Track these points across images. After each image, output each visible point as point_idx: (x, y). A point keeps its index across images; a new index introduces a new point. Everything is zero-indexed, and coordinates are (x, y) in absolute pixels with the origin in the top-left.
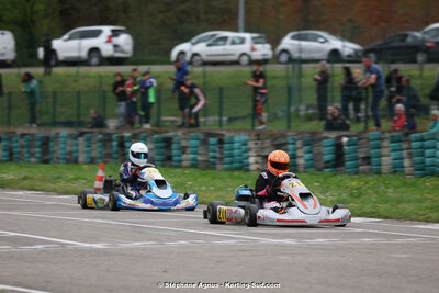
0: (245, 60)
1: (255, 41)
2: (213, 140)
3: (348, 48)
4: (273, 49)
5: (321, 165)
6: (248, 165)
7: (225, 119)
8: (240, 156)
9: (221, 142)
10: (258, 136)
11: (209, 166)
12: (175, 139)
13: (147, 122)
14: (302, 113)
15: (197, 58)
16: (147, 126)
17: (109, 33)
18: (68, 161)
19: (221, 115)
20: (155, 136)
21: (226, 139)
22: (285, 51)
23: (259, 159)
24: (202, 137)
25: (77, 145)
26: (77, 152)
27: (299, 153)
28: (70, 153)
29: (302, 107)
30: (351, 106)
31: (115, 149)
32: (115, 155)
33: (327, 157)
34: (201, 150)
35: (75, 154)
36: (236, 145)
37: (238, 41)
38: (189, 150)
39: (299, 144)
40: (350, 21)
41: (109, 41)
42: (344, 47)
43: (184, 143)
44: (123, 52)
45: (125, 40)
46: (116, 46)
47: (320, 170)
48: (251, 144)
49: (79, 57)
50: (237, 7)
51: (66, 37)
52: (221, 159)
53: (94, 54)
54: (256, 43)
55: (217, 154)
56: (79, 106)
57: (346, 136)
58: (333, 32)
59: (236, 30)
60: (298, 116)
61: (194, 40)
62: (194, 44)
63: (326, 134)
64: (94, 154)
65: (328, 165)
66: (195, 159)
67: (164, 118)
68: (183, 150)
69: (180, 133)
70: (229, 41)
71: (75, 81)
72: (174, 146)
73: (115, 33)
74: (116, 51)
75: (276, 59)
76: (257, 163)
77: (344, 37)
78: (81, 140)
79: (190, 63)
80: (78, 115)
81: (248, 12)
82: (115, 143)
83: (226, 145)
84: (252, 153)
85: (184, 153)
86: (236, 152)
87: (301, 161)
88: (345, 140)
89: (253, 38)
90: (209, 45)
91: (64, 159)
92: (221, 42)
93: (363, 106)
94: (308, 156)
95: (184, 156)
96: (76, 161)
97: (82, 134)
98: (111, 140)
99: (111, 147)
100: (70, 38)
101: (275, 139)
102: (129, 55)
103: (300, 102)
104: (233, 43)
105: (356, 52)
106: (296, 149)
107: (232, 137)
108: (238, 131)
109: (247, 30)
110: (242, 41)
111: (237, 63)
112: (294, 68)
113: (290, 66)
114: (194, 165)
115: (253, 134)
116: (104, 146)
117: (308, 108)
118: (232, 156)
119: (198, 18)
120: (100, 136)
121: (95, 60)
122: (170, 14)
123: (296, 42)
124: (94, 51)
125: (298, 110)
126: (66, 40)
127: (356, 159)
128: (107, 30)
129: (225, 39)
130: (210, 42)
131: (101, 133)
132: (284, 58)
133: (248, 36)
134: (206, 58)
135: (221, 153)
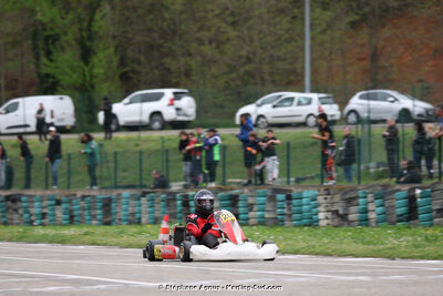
0: (312, 121)
1: (323, 101)
2: (281, 197)
3: (418, 107)
4: (341, 109)
5: (394, 219)
6: (318, 221)
7: (292, 179)
8: (310, 211)
9: (289, 198)
10: (328, 191)
11: (277, 222)
12: (241, 197)
13: (212, 181)
14: (372, 171)
15: (262, 120)
16: (213, 185)
17: (171, 96)
18: (130, 223)
19: (289, 177)
20: (220, 194)
21: (294, 194)
22: (353, 111)
23: (329, 215)
24: (269, 193)
25: (140, 206)
26: (140, 213)
27: (371, 207)
28: (133, 214)
29: (372, 164)
30: (423, 162)
31: (179, 208)
32: (179, 215)
33: (399, 211)
34: (269, 207)
35: (138, 215)
36: (305, 201)
37: (304, 101)
38: (255, 208)
39: (370, 197)
40: (420, 81)
41: (171, 104)
42: (414, 106)
43: (250, 200)
44: (185, 115)
45: (188, 104)
46: (178, 109)
47: (393, 223)
48: (321, 199)
49: (140, 122)
50: (303, 68)
51: (127, 100)
52: (290, 215)
53: (157, 117)
54: (323, 104)
55: (285, 211)
56: (141, 170)
57: (420, 188)
58: (403, 92)
59: (303, 91)
60: (368, 174)
61: (259, 102)
62: (259, 106)
63: (398, 187)
64: (157, 214)
65: (400, 218)
66: (263, 217)
67: (230, 180)
68: (250, 207)
69: (246, 190)
70: (295, 102)
71: (137, 145)
72: (240, 204)
73: (177, 96)
74: (178, 115)
75: (344, 120)
76: (327, 218)
77: (414, 96)
78: (144, 200)
79: (256, 126)
80: (141, 179)
81: (314, 72)
82: (179, 202)
83: (294, 201)
84: (321, 209)
85: (251, 210)
86: (305, 207)
87: (372, 216)
88: (418, 192)
89: (320, 99)
90: (274, 106)
91: (127, 220)
92: (286, 104)
93: (435, 162)
94: (379, 210)
95: (251, 214)
96: (139, 222)
97: (144, 194)
98: (175, 200)
99: (175, 206)
100: (131, 102)
101: (346, 193)
102: (192, 118)
103: (370, 161)
104: (300, 104)
105: (427, 111)
106: (367, 203)
107: (301, 193)
108: (307, 187)
109: (313, 90)
110: (309, 102)
111: (304, 124)
112: (363, 128)
113: (360, 126)
114: (262, 222)
115: (322, 189)
116: (168, 205)
117: (378, 165)
118: (300, 212)
119: (263, 79)
120: (164, 196)
121: (157, 125)
122: (233, 76)
123: (365, 102)
124: (156, 114)
125: (368, 168)
126: (126, 104)
127: (430, 211)
128: (169, 93)
129: (292, 99)
130: (275, 103)
131: (164, 193)
132: (352, 118)
133: (315, 96)
134: (271, 120)
135: (290, 209)
